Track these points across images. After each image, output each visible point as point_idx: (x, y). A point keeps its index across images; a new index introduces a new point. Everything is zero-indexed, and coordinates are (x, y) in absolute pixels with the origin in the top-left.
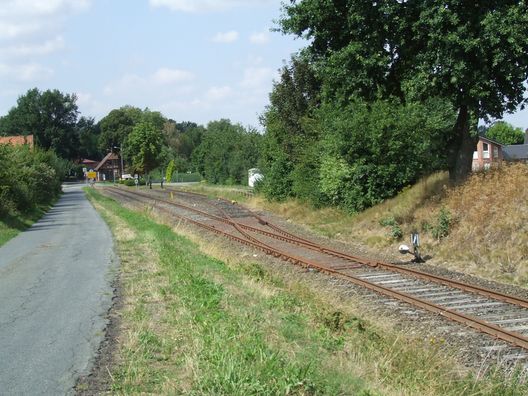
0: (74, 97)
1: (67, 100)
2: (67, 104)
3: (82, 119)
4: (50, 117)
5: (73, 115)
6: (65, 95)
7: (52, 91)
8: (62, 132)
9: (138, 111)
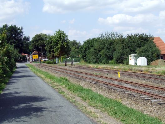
0: (22, 28)
1: (19, 29)
2: (19, 31)
3: (25, 37)
4: (12, 35)
5: (21, 35)
6: (18, 27)
7: (13, 25)
8: (17, 42)
9: (46, 35)
